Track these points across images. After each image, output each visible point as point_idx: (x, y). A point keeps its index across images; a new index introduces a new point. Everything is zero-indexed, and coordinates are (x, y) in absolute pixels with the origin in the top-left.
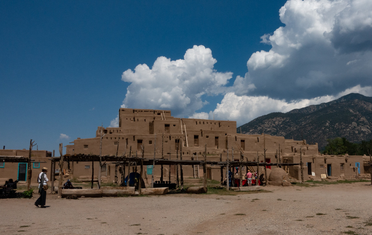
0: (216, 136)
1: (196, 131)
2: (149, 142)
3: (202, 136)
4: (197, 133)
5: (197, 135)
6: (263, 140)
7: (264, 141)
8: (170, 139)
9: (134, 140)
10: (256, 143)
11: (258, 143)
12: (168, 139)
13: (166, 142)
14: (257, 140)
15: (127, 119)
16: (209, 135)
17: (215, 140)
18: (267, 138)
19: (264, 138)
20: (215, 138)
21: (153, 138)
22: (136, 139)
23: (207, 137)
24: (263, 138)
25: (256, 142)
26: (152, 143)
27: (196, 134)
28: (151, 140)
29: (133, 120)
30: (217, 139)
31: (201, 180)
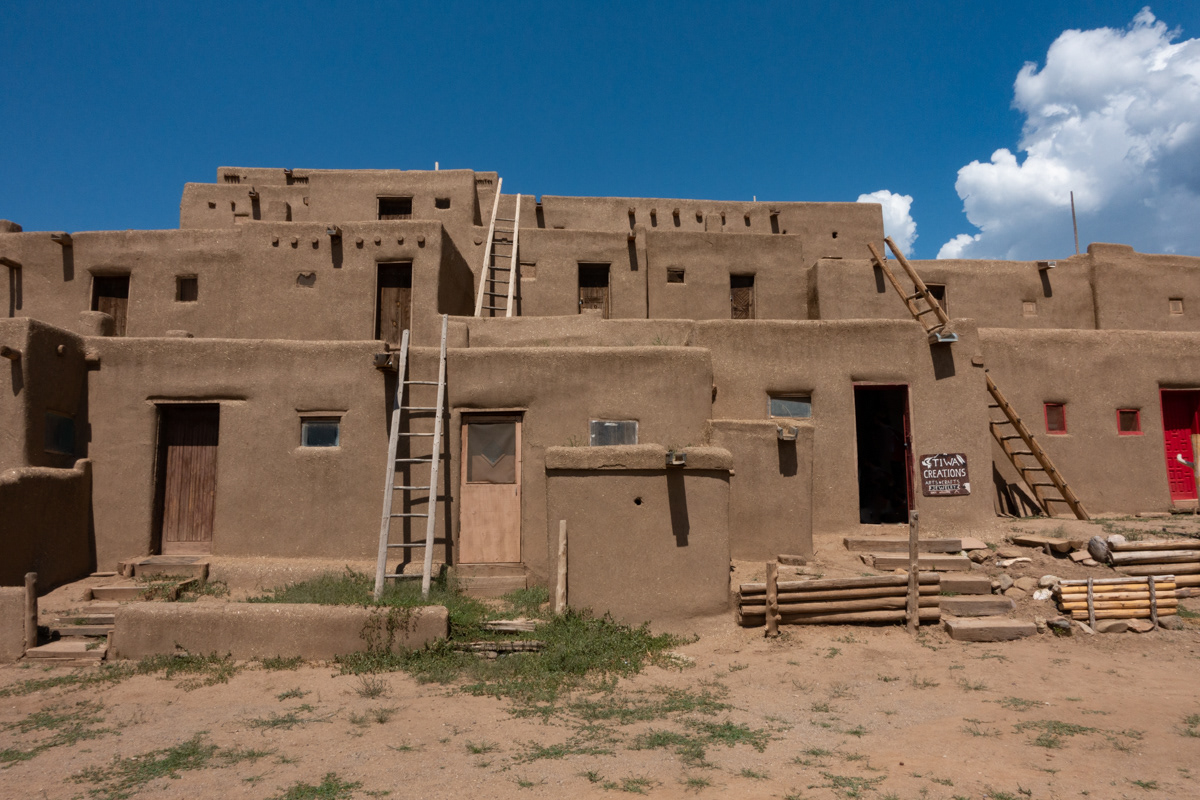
0: (741, 268)
1: (588, 234)
2: (173, 288)
3: (634, 266)
4: (595, 248)
5: (597, 260)
6: (1085, 285)
7: (1093, 286)
8: (337, 261)
9: (69, 274)
10: (1030, 307)
11: (1042, 301)
12: (324, 255)
13: (307, 279)
14: (1038, 281)
15: (212, 206)
16: (687, 262)
17: (734, 295)
18: (1111, 266)
19: (1093, 269)
20: (727, 280)
21: (207, 258)
22: (81, 265)
23: (676, 275)
24: (1084, 268)
25: (1029, 299)
26: (202, 292)
27: (594, 252)
28: (190, 269)
29: (250, 210)
30: (741, 291)
31: (391, 625)
